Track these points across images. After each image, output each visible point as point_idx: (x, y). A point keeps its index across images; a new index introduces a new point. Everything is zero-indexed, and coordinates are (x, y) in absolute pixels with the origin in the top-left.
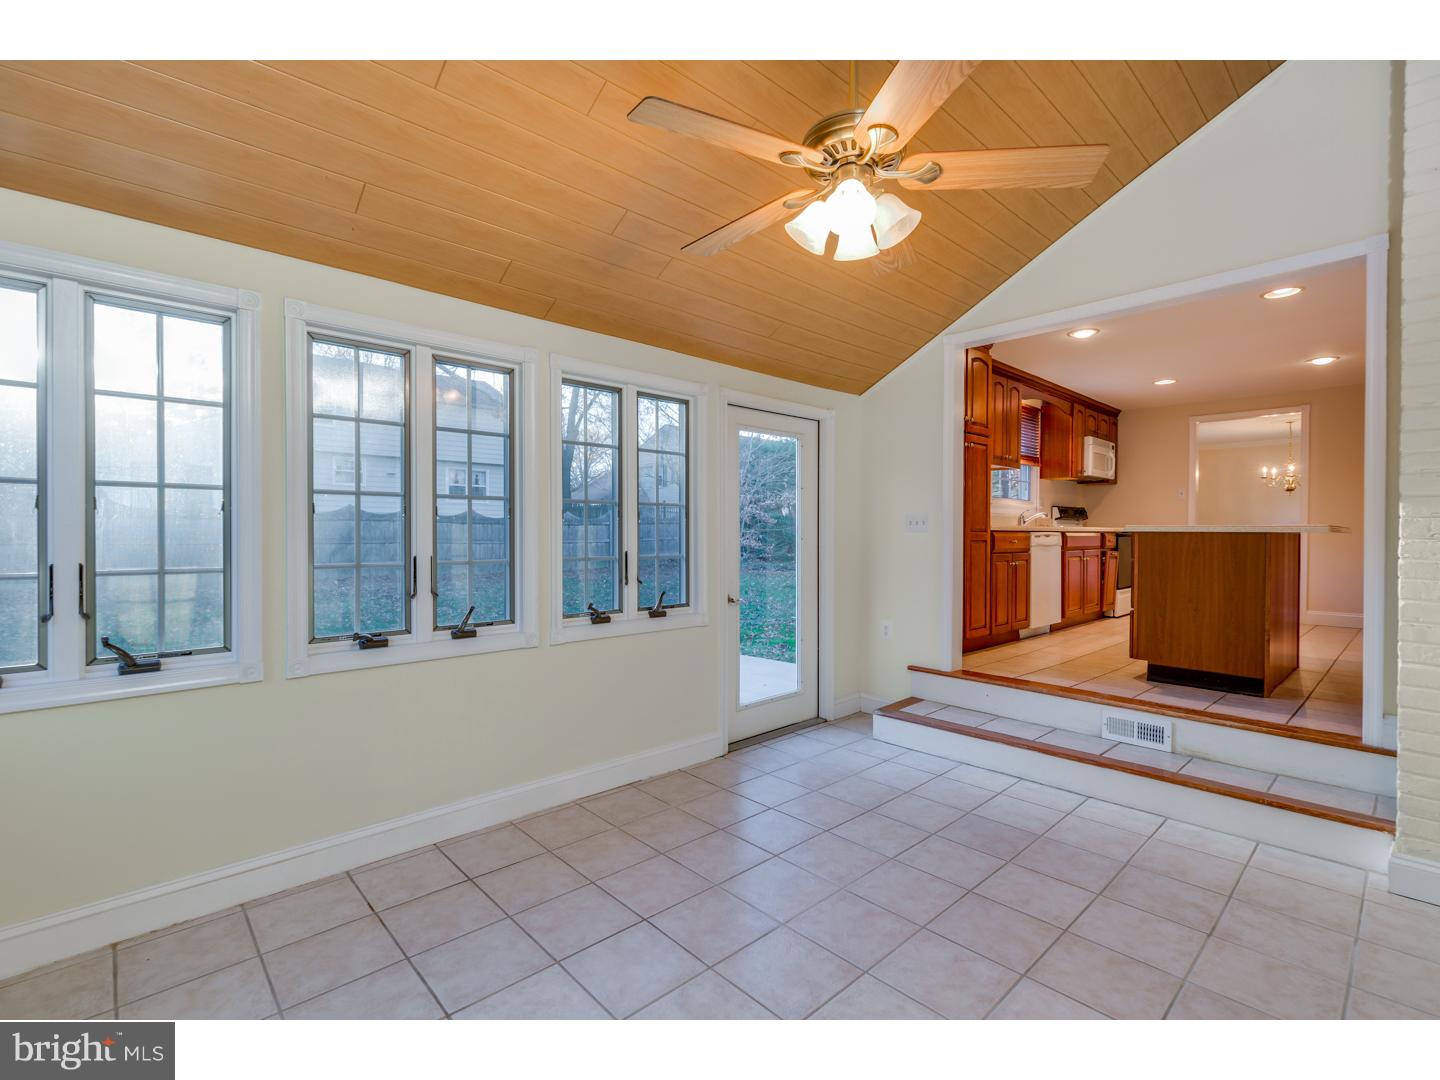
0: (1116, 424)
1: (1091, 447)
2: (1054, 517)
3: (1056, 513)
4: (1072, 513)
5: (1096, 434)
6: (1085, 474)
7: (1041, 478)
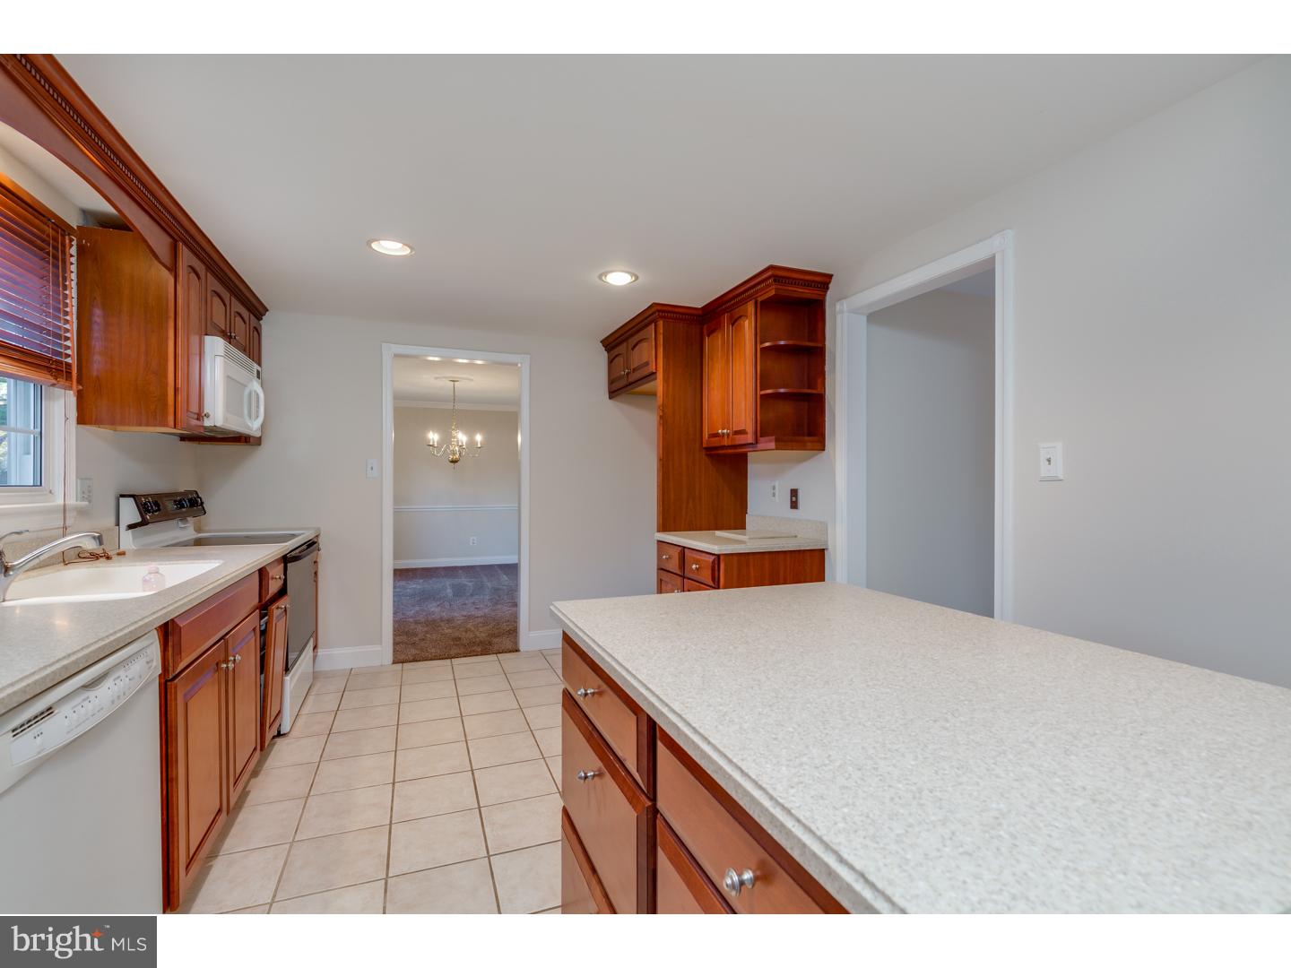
0: (258, 330)
1: (219, 362)
2: (125, 522)
3: (130, 512)
4: (171, 506)
5: (228, 337)
6: (207, 423)
7: (81, 420)
